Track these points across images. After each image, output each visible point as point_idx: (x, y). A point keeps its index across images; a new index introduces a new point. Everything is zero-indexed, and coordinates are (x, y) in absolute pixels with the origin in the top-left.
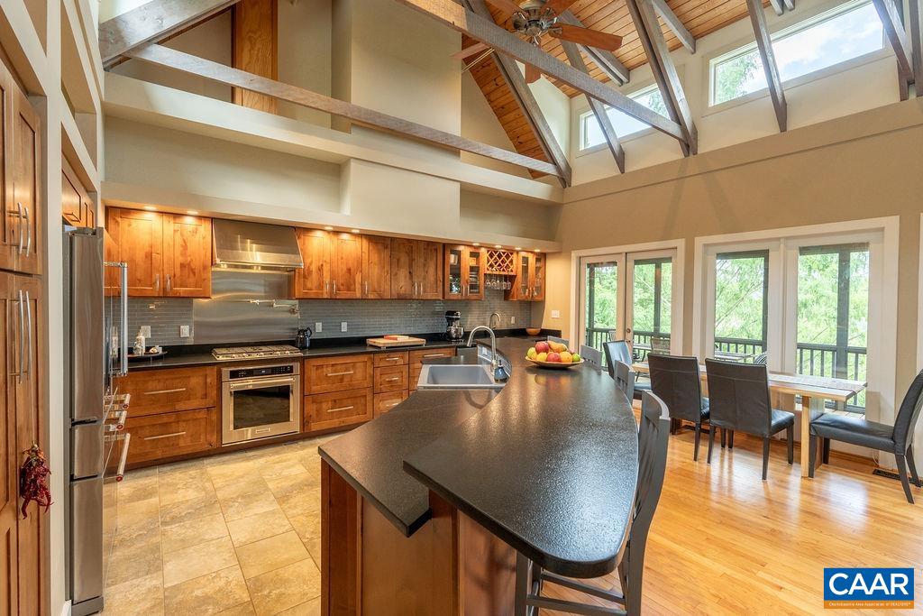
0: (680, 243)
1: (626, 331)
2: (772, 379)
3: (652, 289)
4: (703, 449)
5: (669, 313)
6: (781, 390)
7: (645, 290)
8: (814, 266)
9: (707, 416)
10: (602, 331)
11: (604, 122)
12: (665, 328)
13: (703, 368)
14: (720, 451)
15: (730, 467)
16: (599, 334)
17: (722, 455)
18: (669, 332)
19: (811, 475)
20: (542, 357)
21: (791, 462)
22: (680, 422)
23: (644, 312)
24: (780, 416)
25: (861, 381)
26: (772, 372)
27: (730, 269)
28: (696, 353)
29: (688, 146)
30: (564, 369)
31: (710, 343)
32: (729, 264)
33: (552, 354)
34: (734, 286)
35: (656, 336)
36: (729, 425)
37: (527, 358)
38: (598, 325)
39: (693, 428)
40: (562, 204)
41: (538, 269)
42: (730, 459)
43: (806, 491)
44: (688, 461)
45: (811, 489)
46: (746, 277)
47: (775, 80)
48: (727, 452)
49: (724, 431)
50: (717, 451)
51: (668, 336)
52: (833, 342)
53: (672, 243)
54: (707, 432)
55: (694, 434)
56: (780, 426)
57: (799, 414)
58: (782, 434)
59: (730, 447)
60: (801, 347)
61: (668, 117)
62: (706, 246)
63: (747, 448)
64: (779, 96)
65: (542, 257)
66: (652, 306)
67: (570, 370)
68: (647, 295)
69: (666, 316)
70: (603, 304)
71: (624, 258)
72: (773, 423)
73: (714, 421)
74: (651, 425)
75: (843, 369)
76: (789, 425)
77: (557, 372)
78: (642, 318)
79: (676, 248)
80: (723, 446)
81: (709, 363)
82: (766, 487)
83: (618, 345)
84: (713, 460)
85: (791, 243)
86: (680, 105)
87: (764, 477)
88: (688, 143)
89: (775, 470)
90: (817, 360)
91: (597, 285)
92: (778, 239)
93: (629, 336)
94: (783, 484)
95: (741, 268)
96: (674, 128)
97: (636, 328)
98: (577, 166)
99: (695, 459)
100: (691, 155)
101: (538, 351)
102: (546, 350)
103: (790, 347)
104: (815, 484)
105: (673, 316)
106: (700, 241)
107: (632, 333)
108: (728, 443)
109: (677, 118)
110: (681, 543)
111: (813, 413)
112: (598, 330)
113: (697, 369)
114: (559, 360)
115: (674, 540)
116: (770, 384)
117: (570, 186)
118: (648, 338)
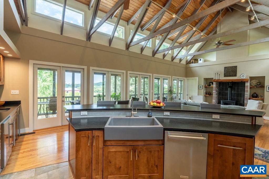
1: (63, 97)
29: (89, 38)
40: (21, 33)
53: (83, 67)
62: (92, 70)
71: (61, 69)
79: (84, 69)
85: (110, 72)
92: (108, 71)
97: (66, 95)
100: (89, 41)
106: (91, 68)
117: (27, 26)
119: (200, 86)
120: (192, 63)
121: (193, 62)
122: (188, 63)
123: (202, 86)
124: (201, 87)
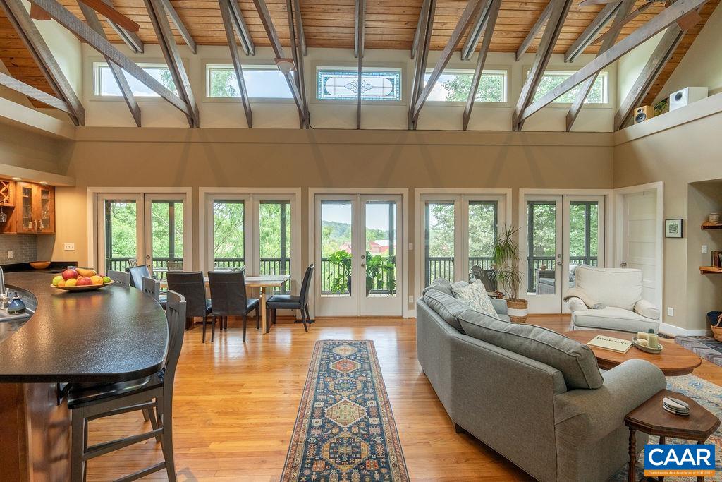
0: (188, 190)
1: (146, 257)
2: (247, 280)
3: (166, 223)
4: (208, 334)
5: (181, 242)
6: (252, 286)
7: (160, 223)
8: (272, 210)
9: (210, 311)
10: (120, 260)
11: (120, 79)
12: (179, 254)
13: (206, 279)
14: (219, 333)
15: (226, 340)
16: (118, 263)
17: (221, 335)
18: (182, 257)
19: (267, 332)
20: (71, 283)
21: (258, 328)
22: (192, 320)
23: (160, 242)
24: (252, 302)
25: (287, 276)
26: (247, 276)
27: (224, 210)
28: (202, 269)
29: (192, 120)
30: (94, 290)
31: (211, 262)
32: (223, 206)
33: (82, 279)
34: (227, 221)
35: (171, 260)
36: (224, 313)
37: (52, 285)
38: (114, 255)
39: (201, 323)
40: (75, 141)
41: (44, 202)
42: (226, 336)
43: (266, 341)
44: (198, 344)
45: (267, 339)
46: (235, 216)
47: (245, 95)
48: (223, 332)
49: (221, 318)
50: (217, 333)
51: (182, 260)
52: (278, 255)
53: (182, 189)
54: (210, 323)
55: (202, 326)
56: (252, 307)
57: (261, 299)
58: (253, 313)
59: (225, 328)
60: (264, 260)
61: (178, 96)
62: (207, 194)
63: (235, 327)
64: (247, 106)
65: (49, 190)
66: (167, 237)
67: (102, 291)
68: (161, 228)
69: (179, 244)
70: (120, 236)
71: (142, 198)
72: (248, 306)
73: (215, 313)
74: (174, 311)
75: (283, 270)
76: (257, 306)
77: (87, 294)
78: (159, 246)
79: (186, 193)
80: (221, 329)
81: (211, 275)
82: (245, 345)
83: (140, 269)
84: (215, 339)
85: (256, 196)
86: (186, 88)
87: (244, 340)
88: (193, 117)
89: (250, 334)
90: (267, 267)
91: (113, 219)
92: (249, 194)
93: (148, 262)
94: (254, 341)
95: (231, 210)
96: (182, 105)
97: (155, 255)
98: (91, 109)
99: (203, 342)
100: (195, 128)
101: (66, 278)
102: (75, 276)
103: (257, 260)
104: (270, 336)
105: (185, 245)
106: (202, 190)
107: (151, 259)
108: (224, 326)
109: (184, 97)
110: (196, 394)
111: (268, 297)
112: (116, 260)
113: (202, 280)
114: (90, 283)
115: (191, 394)
116: (246, 283)
117: (83, 125)
118: (165, 263)
119: (669, 223)
120: (639, 118)
121: (645, 112)
122: (623, 121)
123: (679, 223)
124: (674, 228)
